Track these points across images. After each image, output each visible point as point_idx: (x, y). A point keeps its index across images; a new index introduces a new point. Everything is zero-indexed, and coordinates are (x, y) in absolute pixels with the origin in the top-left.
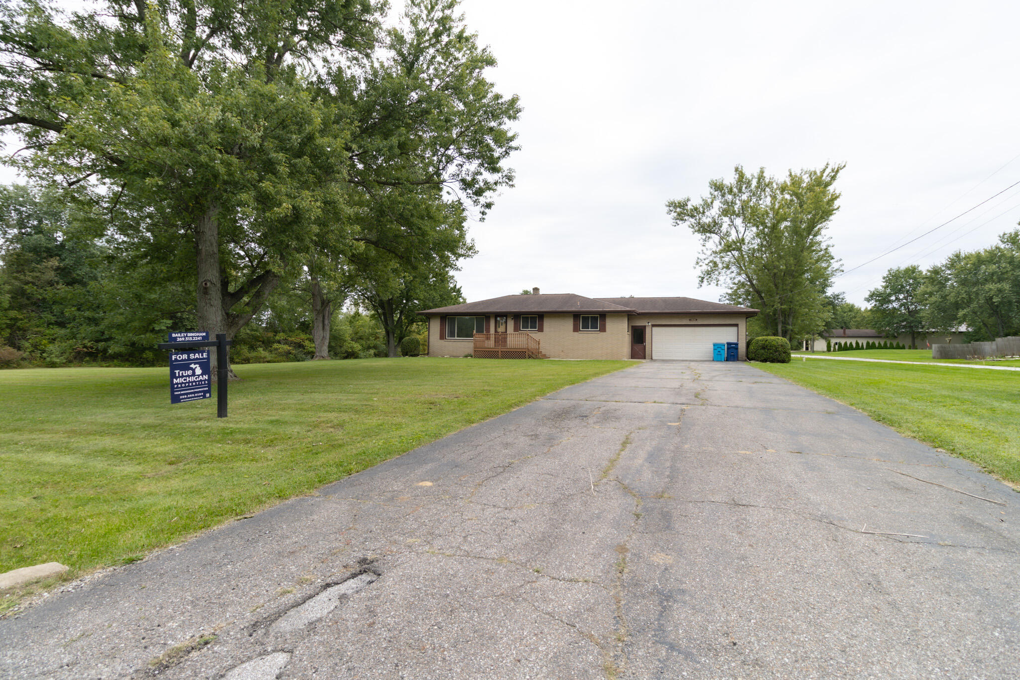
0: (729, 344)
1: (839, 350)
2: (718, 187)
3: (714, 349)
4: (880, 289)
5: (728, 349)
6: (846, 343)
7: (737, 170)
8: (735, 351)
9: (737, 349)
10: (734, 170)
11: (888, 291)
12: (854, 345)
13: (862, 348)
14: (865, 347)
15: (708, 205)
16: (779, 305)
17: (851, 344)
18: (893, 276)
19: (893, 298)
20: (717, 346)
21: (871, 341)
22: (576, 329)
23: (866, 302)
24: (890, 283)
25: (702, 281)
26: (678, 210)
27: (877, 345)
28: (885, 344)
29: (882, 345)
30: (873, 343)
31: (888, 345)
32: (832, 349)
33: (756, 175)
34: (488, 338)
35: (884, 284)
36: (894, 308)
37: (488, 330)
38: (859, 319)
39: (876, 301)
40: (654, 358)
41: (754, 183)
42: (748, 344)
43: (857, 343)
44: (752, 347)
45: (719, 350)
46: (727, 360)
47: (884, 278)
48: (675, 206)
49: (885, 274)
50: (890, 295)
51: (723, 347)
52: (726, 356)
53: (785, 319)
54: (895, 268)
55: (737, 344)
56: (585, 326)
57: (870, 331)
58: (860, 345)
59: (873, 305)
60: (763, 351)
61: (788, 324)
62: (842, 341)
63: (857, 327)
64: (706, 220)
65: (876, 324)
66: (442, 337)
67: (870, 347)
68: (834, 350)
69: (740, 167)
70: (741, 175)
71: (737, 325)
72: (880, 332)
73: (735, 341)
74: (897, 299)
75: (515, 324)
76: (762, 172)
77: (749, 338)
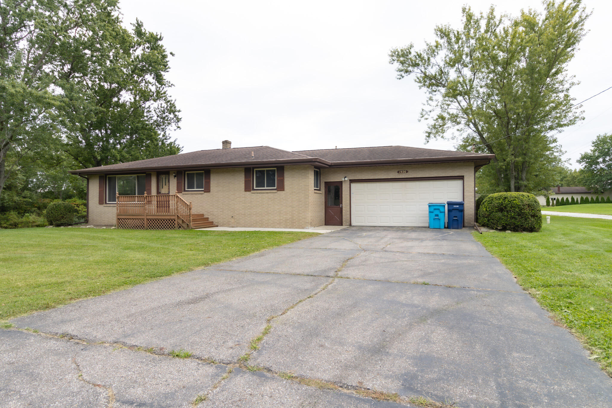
0: (450, 204)
1: (556, 205)
2: (444, 33)
3: (430, 212)
4: (589, 152)
5: (449, 211)
6: (563, 199)
7: (464, 10)
8: (458, 214)
9: (462, 211)
10: (461, 10)
11: (597, 154)
12: (570, 200)
13: (577, 203)
14: (579, 202)
15: (433, 51)
16: (513, 157)
17: (567, 199)
18: (600, 141)
19: (601, 160)
20: (433, 208)
21: (585, 197)
22: (248, 188)
23: (578, 163)
24: (598, 147)
25: (429, 136)
26: (402, 59)
27: (590, 200)
28: (597, 199)
29: (595, 199)
30: (587, 198)
31: (600, 200)
32: (551, 204)
33: (485, 15)
34: (149, 202)
35: (593, 148)
36: (601, 168)
37: (149, 192)
38: (569, 179)
39: (587, 163)
40: (353, 223)
41: (483, 24)
42: (478, 204)
43: (573, 199)
44: (483, 209)
45: (437, 212)
46: (449, 226)
47: (593, 143)
48: (398, 55)
49: (595, 139)
50: (598, 157)
51: (442, 209)
52: (447, 221)
53: (518, 174)
54: (602, 134)
55: (461, 204)
56: (260, 184)
57: (580, 188)
58: (575, 200)
59: (584, 166)
60: (499, 214)
61: (522, 179)
62: (560, 197)
63: (568, 185)
64: (432, 71)
65: (586, 182)
66: (102, 201)
67: (584, 201)
68: (553, 205)
69: (467, 8)
70: (470, 17)
71: (461, 178)
72: (590, 189)
73: (459, 199)
74: (604, 161)
75: (178, 183)
76: (492, 11)
77: (478, 196)
